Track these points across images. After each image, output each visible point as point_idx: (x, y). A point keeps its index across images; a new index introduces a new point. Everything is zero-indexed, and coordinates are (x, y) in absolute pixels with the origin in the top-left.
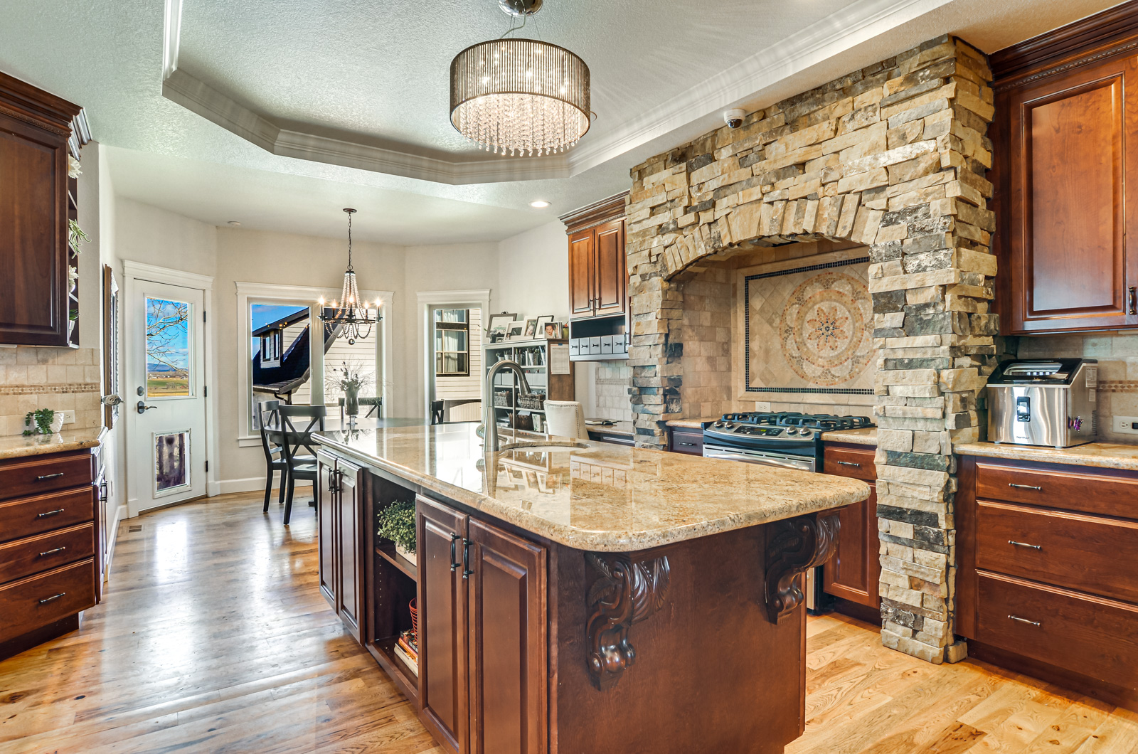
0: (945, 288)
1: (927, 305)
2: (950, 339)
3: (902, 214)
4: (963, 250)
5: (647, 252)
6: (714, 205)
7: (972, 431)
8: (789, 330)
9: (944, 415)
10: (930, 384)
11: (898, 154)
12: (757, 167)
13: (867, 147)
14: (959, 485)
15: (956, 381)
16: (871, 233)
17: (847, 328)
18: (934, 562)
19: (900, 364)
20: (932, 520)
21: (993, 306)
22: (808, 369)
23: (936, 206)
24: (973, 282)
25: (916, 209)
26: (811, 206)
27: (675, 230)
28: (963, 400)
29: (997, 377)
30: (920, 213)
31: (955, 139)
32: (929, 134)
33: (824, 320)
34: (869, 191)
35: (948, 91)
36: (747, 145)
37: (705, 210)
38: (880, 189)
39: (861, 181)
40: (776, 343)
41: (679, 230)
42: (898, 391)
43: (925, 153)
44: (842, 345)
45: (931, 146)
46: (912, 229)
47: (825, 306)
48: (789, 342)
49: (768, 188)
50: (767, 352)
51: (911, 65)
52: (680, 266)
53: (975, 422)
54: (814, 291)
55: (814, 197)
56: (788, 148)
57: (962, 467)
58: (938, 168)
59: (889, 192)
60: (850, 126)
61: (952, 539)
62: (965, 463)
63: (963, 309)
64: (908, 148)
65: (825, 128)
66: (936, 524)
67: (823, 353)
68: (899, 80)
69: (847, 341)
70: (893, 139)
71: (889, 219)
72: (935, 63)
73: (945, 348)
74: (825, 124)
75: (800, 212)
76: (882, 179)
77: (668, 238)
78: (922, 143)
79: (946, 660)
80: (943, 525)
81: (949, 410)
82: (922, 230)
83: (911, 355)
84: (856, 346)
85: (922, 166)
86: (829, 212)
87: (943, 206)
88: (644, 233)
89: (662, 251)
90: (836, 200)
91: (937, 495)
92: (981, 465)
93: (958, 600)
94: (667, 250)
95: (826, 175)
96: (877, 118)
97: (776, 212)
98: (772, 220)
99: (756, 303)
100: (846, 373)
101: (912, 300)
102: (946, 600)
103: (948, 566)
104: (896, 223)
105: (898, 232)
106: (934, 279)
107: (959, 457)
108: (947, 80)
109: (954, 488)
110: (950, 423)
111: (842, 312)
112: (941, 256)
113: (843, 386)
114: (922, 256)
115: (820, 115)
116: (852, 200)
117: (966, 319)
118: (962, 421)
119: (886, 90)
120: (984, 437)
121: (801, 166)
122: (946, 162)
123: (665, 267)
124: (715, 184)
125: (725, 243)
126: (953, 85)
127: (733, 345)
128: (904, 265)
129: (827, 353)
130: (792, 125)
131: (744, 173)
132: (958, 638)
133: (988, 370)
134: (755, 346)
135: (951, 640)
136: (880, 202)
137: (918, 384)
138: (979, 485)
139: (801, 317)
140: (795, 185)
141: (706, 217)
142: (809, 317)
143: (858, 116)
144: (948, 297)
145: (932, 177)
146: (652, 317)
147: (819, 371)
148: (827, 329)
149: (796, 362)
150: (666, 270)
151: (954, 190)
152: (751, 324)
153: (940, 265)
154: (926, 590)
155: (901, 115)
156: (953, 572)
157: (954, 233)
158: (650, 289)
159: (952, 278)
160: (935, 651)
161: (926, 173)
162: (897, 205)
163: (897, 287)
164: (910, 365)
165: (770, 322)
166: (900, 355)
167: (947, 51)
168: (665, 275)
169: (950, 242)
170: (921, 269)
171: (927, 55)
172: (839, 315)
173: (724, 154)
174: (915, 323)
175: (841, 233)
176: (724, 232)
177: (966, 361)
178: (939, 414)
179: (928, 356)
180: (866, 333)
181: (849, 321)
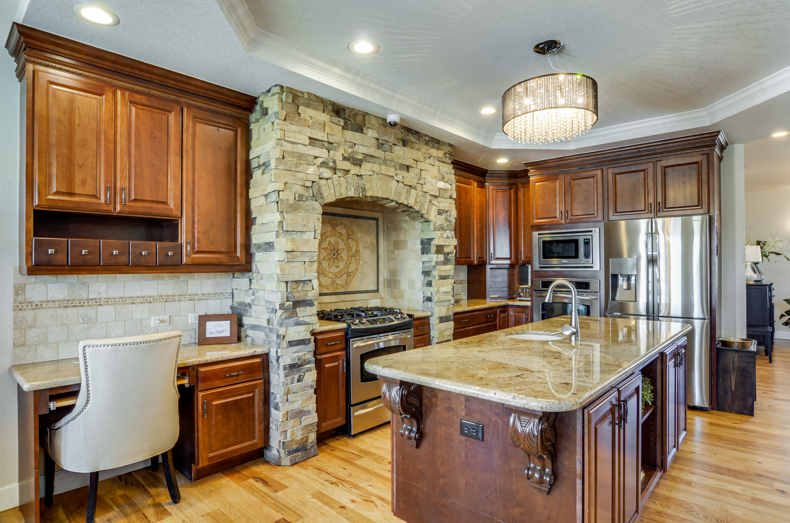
2: (454, 267)
3: (444, 211)
5: (303, 175)
6: (361, 164)
13: (433, 175)
16: (433, 215)
17: (344, 255)
22: (323, 280)
23: (452, 213)
26: (412, 192)
30: (448, 213)
33: (332, 248)
34: (432, 195)
36: (386, 138)
37: (355, 165)
38: (436, 197)
39: (432, 190)
42: (439, 289)
44: (342, 265)
45: (450, 187)
46: (446, 219)
47: (332, 240)
49: (398, 172)
52: (334, 199)
56: (406, 155)
58: (451, 198)
59: (439, 199)
60: (427, 161)
64: (444, 183)
67: (331, 270)
68: (443, 152)
69: (344, 263)
70: (441, 177)
71: (439, 212)
74: (420, 153)
76: (438, 193)
77: (325, 172)
82: (449, 221)
84: (349, 266)
85: (448, 194)
86: (419, 199)
88: (300, 156)
89: (317, 179)
90: (423, 194)
94: (323, 182)
95: (419, 179)
96: (436, 164)
97: (400, 188)
100: (344, 282)
104: (441, 214)
105: (443, 219)
106: (452, 243)
111: (342, 245)
112: (452, 233)
113: (342, 290)
114: (448, 232)
115: (417, 146)
119: (439, 153)
121: (408, 167)
123: (319, 195)
124: (365, 150)
125: (369, 194)
128: (444, 235)
129: (334, 270)
131: (380, 154)
142: (323, 246)
145: (450, 201)
147: (327, 281)
148: (334, 254)
150: (322, 198)
158: (306, 210)
162: (441, 207)
163: (442, 243)
166: (442, 273)
167: (452, 151)
168: (322, 203)
170: (447, 237)
171: (449, 149)
172: (339, 246)
174: (446, 259)
178: (452, 298)
180: (353, 259)
181: (345, 251)
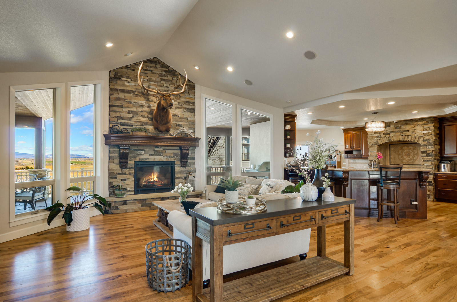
0: (433, 151)
1: (430, 153)
2: (434, 157)
3: (426, 140)
4: (435, 146)
5: (373, 140)
6: (390, 134)
7: (437, 170)
8: (399, 154)
9: (433, 168)
10: (431, 164)
11: (425, 132)
12: (399, 130)
13: (420, 130)
14: (435, 177)
15: (434, 163)
16: (421, 142)
17: (412, 154)
18: (431, 188)
19: (426, 161)
20: (431, 182)
21: (439, 153)
22: (404, 161)
23: (431, 140)
24: (437, 150)
25: (428, 140)
26: (410, 137)
27: (380, 137)
28: (435, 166)
29: (440, 163)
30: (429, 140)
31: (434, 131)
32: (430, 130)
33: (407, 153)
34: (420, 136)
35: (433, 125)
36: (397, 126)
37: (388, 135)
38: (422, 136)
39: (419, 135)
40: (397, 156)
41: (381, 137)
42: (425, 164)
43: (430, 132)
44: (411, 157)
45: (431, 131)
46: (428, 142)
47: (407, 150)
48: (399, 156)
49: (402, 133)
50: (395, 158)
51: (428, 120)
52: (381, 143)
53: (437, 169)
54: (405, 148)
55: (411, 136)
56: (406, 127)
57: (435, 175)
58: (432, 135)
59: (424, 137)
60: (417, 126)
61: (434, 185)
62: (436, 174)
63: (435, 154)
64: (427, 131)
65: (413, 126)
66: (432, 183)
67: (407, 158)
68: (426, 122)
69: (412, 156)
70: (425, 129)
71: (424, 140)
72: (431, 121)
73: (433, 159)
74: (413, 125)
75: (408, 138)
76: (423, 135)
77: (379, 138)
78: (429, 131)
79: (434, 201)
80: (433, 182)
81: (434, 167)
82: (429, 143)
83: (427, 160)
84: (414, 157)
85: (429, 134)
86: (413, 138)
87: (433, 140)
88: (372, 137)
89: (377, 140)
90: (415, 137)
91: (432, 179)
92: (438, 174)
93: (435, 193)
94: (378, 140)
95: (413, 133)
96: (422, 126)
97: (403, 137)
98: (402, 138)
99: (392, 149)
100: (412, 162)
101: (427, 152)
102: (433, 193)
103: (434, 188)
104: (425, 141)
105: (425, 143)
106: (431, 150)
107: (435, 173)
108: (433, 123)
109: (434, 178)
110: (434, 169)
111: (411, 151)
112: (432, 146)
113: (411, 164)
114: (429, 146)
115: (412, 123)
116: (417, 137)
117: (436, 155)
118: (435, 169)
119: (423, 122)
120: (438, 171)
121: (408, 131)
122: (433, 134)
123: (378, 143)
124: (390, 131)
125: (392, 140)
126: (434, 124)
127: (387, 157)
128: (426, 147)
129: (408, 158)
130: (407, 124)
131: (397, 130)
132: (435, 198)
133: (439, 162)
134: (392, 157)
135: (434, 198)
136: (422, 138)
137: (429, 163)
138: (438, 177)
139: (402, 152)
140: (407, 134)
141: (387, 136)
142: (404, 152)
143: (419, 125)
144: (433, 152)
145: (431, 136)
146: (375, 152)
147: (406, 161)
148: (408, 154)
149: (401, 160)
150: (378, 144)
151: (434, 138)
152: (391, 153)
153: (432, 148)
154: (430, 192)
155: (426, 126)
156: (434, 189)
157: (434, 143)
158: (374, 147)
159: (434, 150)
160: (432, 200)
161: (430, 135)
162: (425, 139)
163: (425, 150)
164: (428, 161)
165: (395, 152)
166: (426, 160)
167: (433, 119)
168: (378, 145)
169: (434, 145)
170: (429, 148)
171: (430, 119)
172: (410, 152)
173: (392, 126)
174: (428, 155)
175: (416, 141)
176: (392, 139)
177: (436, 160)
178: (432, 168)
179: (430, 160)
180: (416, 155)
181: (412, 153)
